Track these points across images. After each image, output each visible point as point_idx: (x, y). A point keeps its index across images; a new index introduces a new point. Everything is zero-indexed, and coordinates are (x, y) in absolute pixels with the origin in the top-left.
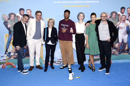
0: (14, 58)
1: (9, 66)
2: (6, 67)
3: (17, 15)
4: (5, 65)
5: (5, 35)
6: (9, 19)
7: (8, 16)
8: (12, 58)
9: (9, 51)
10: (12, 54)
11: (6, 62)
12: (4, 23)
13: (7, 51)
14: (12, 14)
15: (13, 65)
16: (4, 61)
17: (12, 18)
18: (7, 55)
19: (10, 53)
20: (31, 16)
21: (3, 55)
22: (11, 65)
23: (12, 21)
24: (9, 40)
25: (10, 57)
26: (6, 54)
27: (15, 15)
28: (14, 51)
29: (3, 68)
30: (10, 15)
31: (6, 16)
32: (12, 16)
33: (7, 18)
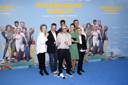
0: (11, 62)
1: (7, 68)
2: (4, 69)
3: (13, 27)
4: (3, 68)
5: (3, 43)
6: (6, 30)
7: (5, 28)
8: (9, 62)
9: (6, 56)
10: (9, 58)
11: (4, 65)
12: (2, 33)
13: (4, 56)
14: (9, 26)
15: (10, 68)
16: (2, 64)
17: (8, 29)
18: (5, 60)
19: (7, 58)
20: (24, 27)
21: (1, 60)
22: (8, 67)
23: (9, 31)
24: (7, 47)
25: (8, 61)
26: (3, 58)
27: (11, 27)
28: (11, 56)
29: (2, 70)
30: (7, 27)
31: (3, 28)
32: (9, 27)
33: (4, 29)
